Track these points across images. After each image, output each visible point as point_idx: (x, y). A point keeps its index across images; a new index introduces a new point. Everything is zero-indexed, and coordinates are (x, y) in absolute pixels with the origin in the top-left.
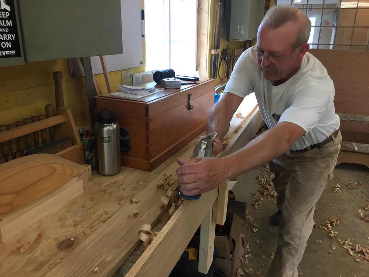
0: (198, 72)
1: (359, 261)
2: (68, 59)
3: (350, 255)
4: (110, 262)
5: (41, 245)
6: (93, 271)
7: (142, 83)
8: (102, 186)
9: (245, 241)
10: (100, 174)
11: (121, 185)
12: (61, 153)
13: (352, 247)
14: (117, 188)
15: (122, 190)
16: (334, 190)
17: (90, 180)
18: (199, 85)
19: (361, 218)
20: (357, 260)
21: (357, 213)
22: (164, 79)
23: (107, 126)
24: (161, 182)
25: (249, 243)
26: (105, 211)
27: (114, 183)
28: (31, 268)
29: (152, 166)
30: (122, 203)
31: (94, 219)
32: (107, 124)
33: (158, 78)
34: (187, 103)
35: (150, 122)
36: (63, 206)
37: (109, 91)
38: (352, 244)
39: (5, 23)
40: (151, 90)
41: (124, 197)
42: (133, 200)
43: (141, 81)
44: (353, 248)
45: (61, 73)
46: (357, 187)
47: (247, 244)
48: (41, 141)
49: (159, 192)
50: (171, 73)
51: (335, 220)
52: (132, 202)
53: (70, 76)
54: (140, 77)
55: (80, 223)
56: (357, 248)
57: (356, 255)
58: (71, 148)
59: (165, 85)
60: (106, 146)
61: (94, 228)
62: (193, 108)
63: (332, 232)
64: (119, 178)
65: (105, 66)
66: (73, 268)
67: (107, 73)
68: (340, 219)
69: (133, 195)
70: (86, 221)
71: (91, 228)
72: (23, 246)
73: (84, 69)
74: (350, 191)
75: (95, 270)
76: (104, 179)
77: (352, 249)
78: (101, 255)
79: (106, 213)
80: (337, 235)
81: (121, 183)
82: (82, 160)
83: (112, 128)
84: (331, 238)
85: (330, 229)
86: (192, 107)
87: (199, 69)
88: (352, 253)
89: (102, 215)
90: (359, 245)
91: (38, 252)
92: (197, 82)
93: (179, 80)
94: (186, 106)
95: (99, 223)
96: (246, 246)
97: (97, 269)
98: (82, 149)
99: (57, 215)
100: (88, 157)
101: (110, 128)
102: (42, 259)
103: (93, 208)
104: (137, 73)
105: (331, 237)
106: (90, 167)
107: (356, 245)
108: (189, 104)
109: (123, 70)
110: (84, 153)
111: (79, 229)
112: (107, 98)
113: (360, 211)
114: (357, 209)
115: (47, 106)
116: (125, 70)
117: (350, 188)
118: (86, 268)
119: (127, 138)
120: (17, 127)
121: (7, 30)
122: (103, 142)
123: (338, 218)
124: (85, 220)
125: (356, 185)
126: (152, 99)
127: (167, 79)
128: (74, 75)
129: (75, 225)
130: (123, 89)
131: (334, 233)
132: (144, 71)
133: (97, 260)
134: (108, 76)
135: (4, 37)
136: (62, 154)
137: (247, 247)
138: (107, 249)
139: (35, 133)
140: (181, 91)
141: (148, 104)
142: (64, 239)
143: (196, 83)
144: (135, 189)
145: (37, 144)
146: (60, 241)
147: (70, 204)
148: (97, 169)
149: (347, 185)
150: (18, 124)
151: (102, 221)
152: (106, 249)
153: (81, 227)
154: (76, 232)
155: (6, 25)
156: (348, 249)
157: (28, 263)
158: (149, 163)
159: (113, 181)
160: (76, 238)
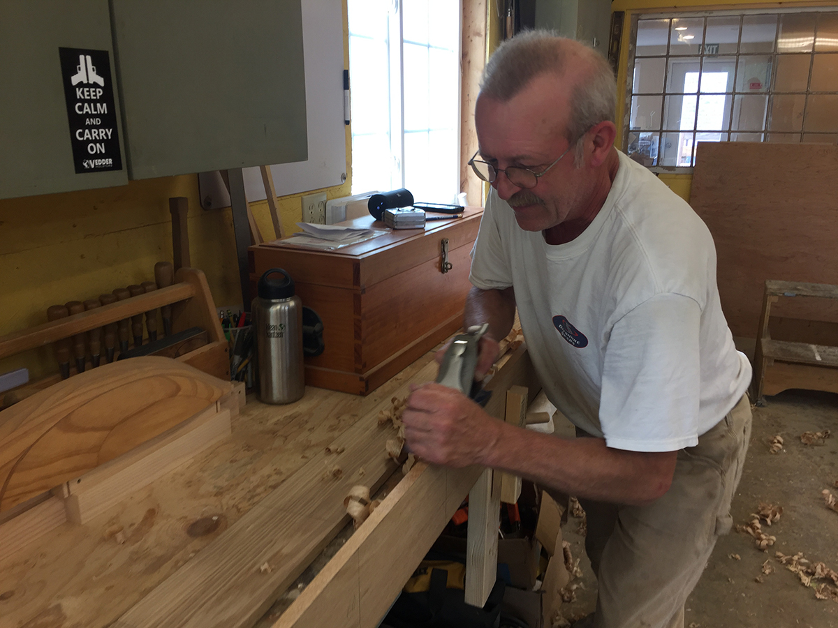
0: (464, 194)
1: (823, 598)
2: (198, 174)
3: (803, 584)
4: (291, 555)
5: (155, 528)
6: (259, 570)
7: (345, 219)
8: (268, 424)
9: (571, 556)
10: (262, 402)
11: (307, 422)
12: (188, 356)
13: (808, 568)
14: (297, 427)
15: (309, 430)
16: (768, 448)
17: (243, 412)
18: (464, 220)
19: (829, 508)
20: (818, 596)
21: (819, 496)
22: (390, 211)
23: (275, 304)
24: (387, 414)
25: (578, 560)
26: (275, 470)
27: (292, 418)
28: (139, 567)
29: (367, 385)
30: (308, 453)
31: (255, 484)
32: (277, 301)
33: (378, 208)
34: (438, 259)
35: (363, 296)
36: (192, 460)
37: (279, 236)
38: (807, 561)
39: (96, 110)
40: (365, 233)
41: (312, 443)
42: (332, 448)
43: (343, 216)
44: (809, 571)
45: (185, 199)
46: (821, 441)
47: (575, 560)
48: (146, 335)
49: (382, 433)
50: (404, 198)
51: (770, 512)
52: (328, 451)
53: (202, 206)
54: (340, 207)
55: (228, 490)
56: (819, 569)
57: (817, 584)
58: (206, 348)
59: (393, 221)
60: (274, 344)
61: (256, 499)
62: (451, 268)
63: (763, 536)
64: (302, 407)
65: (271, 186)
66: (220, 565)
67: (275, 200)
68: (781, 511)
69: (332, 440)
70: (240, 487)
71: (250, 499)
72: (121, 529)
73: (230, 193)
74: (805, 450)
75: (263, 568)
76: (271, 411)
77: (807, 574)
78: (272, 543)
79: (278, 473)
80: (774, 543)
81: (306, 418)
82: (227, 373)
83: (287, 308)
84: (761, 550)
85: (760, 531)
86: (449, 266)
87: (466, 187)
88: (806, 580)
89: (269, 476)
90: (824, 565)
91: (150, 540)
92: (460, 215)
93: (422, 211)
94: (438, 265)
95: (266, 490)
96: (573, 565)
97: (266, 565)
98: (226, 350)
99: (182, 475)
100: (238, 367)
101: (283, 308)
102: (159, 552)
103: (251, 463)
104: (333, 198)
105: (761, 548)
106: (242, 386)
107: (816, 565)
108: (443, 259)
109: (306, 194)
110: (230, 357)
111: (227, 500)
112: (275, 249)
113: (826, 492)
114: (821, 488)
115: (158, 265)
116: (310, 192)
117: (806, 444)
118: (246, 565)
119: (317, 327)
120: (102, 305)
121: (97, 121)
122: (268, 336)
123: (776, 507)
124: (238, 484)
125: (819, 438)
126: (366, 249)
127: (397, 209)
128: (209, 204)
129: (219, 493)
130: (306, 230)
131: (769, 540)
132: (350, 194)
133: (266, 552)
134: (277, 204)
135: (94, 135)
136: (188, 358)
137: (575, 568)
138: (283, 534)
139: (135, 319)
140: (426, 234)
141: (359, 260)
142: (199, 518)
143: (457, 217)
144: (334, 429)
145: (138, 340)
146: (192, 522)
147: (206, 457)
148: (257, 391)
149: (799, 438)
150: (103, 301)
151: (270, 487)
152: (281, 533)
153: (231, 497)
154: (222, 506)
155: (96, 113)
156: (798, 573)
157: (134, 558)
158: (361, 379)
159: (288, 414)
160: (221, 516)
